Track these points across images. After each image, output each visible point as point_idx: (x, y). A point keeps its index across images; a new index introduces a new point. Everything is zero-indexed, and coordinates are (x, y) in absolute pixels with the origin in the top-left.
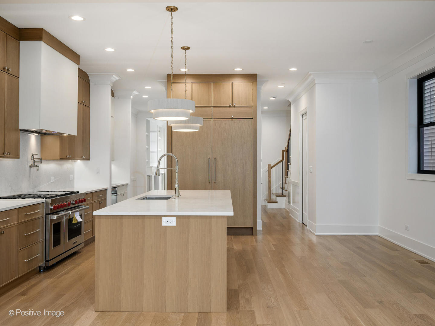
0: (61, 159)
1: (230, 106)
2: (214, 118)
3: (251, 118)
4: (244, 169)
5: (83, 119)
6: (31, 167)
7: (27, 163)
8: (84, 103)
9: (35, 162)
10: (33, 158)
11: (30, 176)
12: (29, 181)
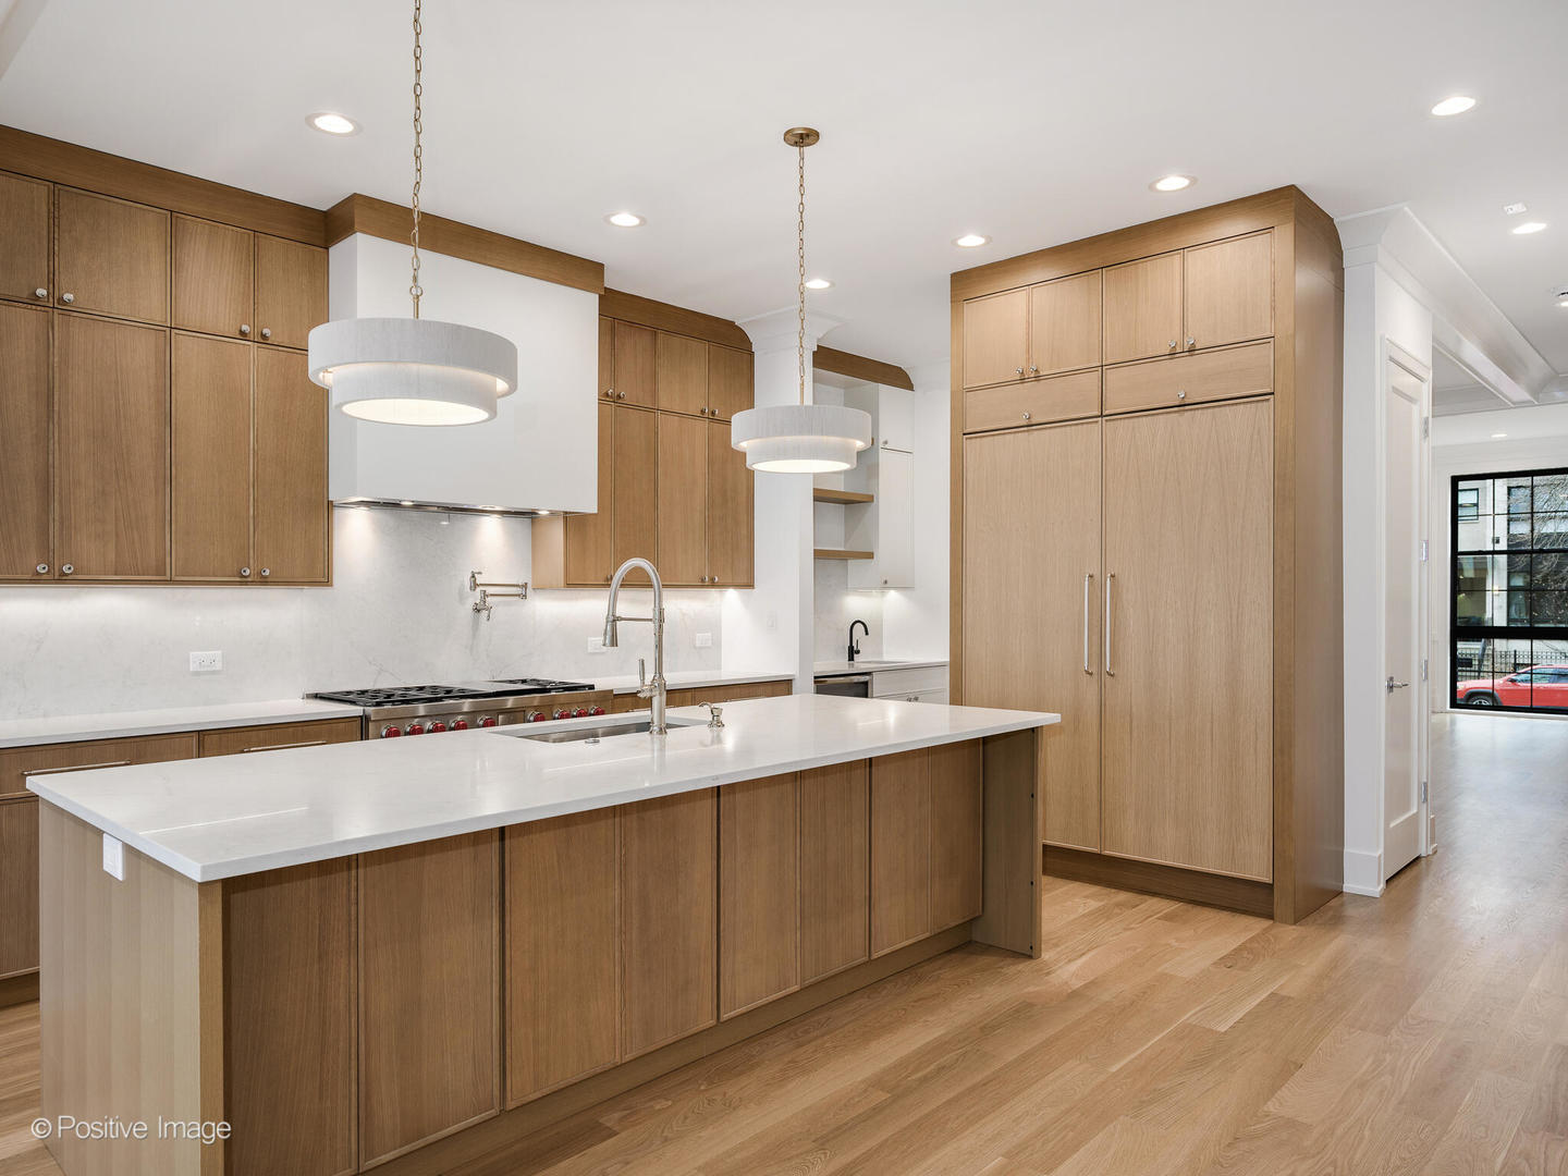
0: (569, 585)
1: (1172, 354)
2: (1113, 412)
3: (1269, 390)
4: (1234, 621)
5: (711, 462)
6: (478, 610)
7: (462, 598)
8: (713, 413)
9: (485, 595)
10: (475, 585)
11: (474, 635)
12: (471, 648)
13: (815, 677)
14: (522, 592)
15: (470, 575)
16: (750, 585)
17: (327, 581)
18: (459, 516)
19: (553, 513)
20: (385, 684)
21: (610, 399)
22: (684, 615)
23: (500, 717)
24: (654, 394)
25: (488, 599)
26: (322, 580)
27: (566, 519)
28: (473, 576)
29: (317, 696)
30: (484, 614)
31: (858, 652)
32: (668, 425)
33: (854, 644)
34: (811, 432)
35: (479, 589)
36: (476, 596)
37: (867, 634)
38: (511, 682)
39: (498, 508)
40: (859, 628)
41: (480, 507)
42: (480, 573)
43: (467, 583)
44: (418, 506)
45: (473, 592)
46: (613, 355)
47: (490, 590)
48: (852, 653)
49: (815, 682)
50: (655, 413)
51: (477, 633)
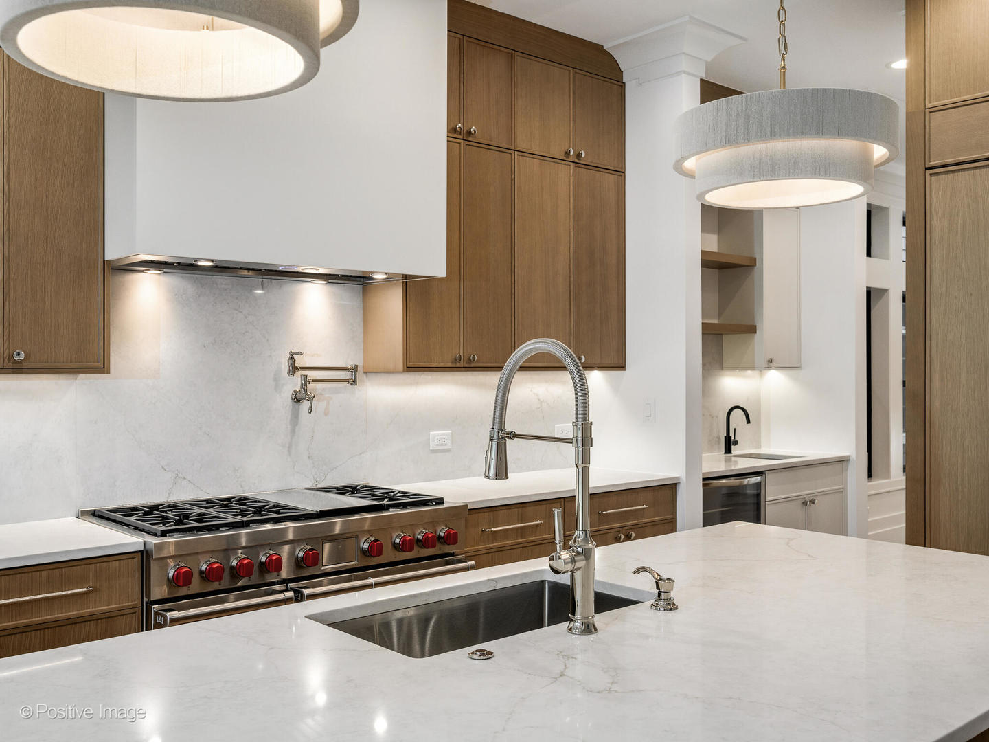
0: (409, 368)
5: (576, 216)
6: (297, 400)
7: (277, 386)
8: (579, 156)
9: (306, 381)
10: (294, 369)
11: (293, 431)
12: (290, 448)
13: (704, 479)
14: (353, 376)
15: (288, 356)
16: (622, 367)
17: (102, 367)
18: (275, 281)
19: (391, 278)
20: (182, 494)
21: (459, 136)
22: (541, 402)
23: (327, 547)
24: (510, 130)
25: (310, 386)
26: (96, 365)
27: (405, 285)
28: (292, 358)
29: (97, 515)
30: (305, 405)
31: (736, 443)
32: (527, 169)
33: (732, 434)
34: (820, 132)
35: (299, 373)
36: (295, 383)
37: (748, 421)
38: (340, 491)
39: (322, 271)
40: (737, 416)
41: (299, 269)
42: (300, 354)
43: (285, 367)
44: (223, 268)
45: (291, 378)
46: (462, 81)
47: (312, 375)
48: (729, 444)
49: (704, 485)
50: (511, 154)
51: (297, 428)
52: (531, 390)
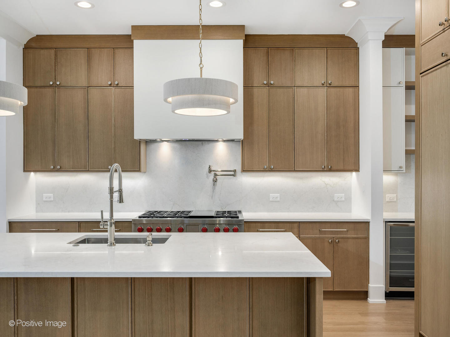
0: (244, 171)
5: (329, 108)
6: (215, 181)
8: (330, 84)
9: (216, 175)
10: (210, 171)
11: (213, 191)
12: (212, 197)
14: (234, 173)
16: (358, 170)
17: (139, 170)
22: (326, 185)
25: (218, 177)
26: (137, 169)
28: (210, 167)
32: (301, 93)
35: (213, 173)
36: (212, 176)
42: (213, 166)
43: (207, 170)
45: (210, 174)
46: (268, 65)
47: (218, 173)
49: (386, 224)
50: (292, 88)
51: (215, 191)
52: (321, 180)
